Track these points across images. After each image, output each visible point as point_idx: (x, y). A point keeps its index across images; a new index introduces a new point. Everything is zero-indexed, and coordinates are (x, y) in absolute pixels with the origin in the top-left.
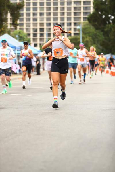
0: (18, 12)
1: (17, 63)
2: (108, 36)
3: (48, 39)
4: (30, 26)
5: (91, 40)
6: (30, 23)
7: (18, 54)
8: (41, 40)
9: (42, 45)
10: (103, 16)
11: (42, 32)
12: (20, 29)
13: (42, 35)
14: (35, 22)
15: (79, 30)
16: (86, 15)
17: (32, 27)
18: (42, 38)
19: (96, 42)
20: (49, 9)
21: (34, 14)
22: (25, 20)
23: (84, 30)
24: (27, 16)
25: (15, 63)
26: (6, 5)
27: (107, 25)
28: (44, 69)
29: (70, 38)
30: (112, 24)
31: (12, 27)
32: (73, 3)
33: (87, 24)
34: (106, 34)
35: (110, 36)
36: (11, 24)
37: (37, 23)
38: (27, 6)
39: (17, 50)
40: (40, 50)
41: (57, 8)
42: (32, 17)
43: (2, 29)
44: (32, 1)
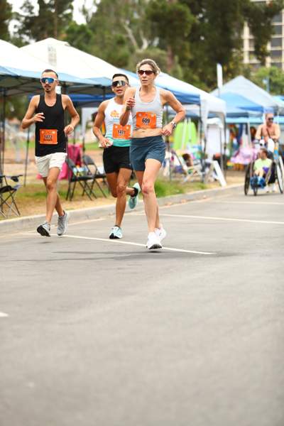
0: (269, 23)
12: (272, 64)
26: (239, 8)
31: (255, 61)
36: (250, 53)
43: (231, 65)
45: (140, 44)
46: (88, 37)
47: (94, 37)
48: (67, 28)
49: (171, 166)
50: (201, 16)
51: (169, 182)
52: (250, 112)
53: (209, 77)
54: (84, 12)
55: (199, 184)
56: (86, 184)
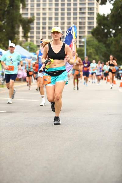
0: (29, 26)
2: (109, 48)
5: (95, 51)
6: (39, 36)
10: (105, 30)
12: (31, 41)
14: (44, 35)
15: (83, 42)
16: (90, 29)
19: (99, 53)
20: (57, 23)
21: (44, 28)
22: (35, 33)
23: (88, 42)
26: (18, 20)
27: (109, 38)
30: (113, 37)
31: (24, 39)
32: (78, 19)
33: (91, 37)
34: (108, 46)
35: (111, 48)
36: (22, 36)
37: (46, 36)
38: (37, 20)
41: (64, 23)
42: (41, 30)
43: (15, 41)
44: (41, 16)
50: (4, 22)
53: (6, 45)
55: (2, 85)
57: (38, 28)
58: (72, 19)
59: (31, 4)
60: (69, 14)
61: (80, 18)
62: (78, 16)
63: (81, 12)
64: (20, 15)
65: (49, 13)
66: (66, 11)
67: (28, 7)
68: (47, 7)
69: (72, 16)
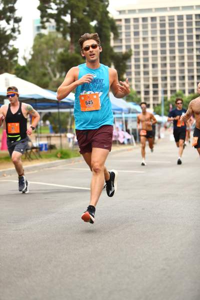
0: (125, 63)
1: (125, 129)
3: (164, 97)
4: (139, 81)
6: (140, 78)
7: (127, 119)
8: (154, 99)
9: (156, 106)
11: (156, 89)
13: (155, 92)
14: (147, 76)
17: (142, 82)
18: (156, 96)
20: (164, 58)
21: (145, 66)
22: (133, 74)
24: (135, 68)
25: (123, 130)
26: (108, 56)
28: (159, 137)
29: (192, 95)
32: (195, 50)
37: (149, 78)
38: (135, 55)
39: (125, 113)
40: (154, 112)
41: (174, 58)
42: (142, 69)
44: (142, 49)
45: (55, 76)
46: (27, 72)
47: (30, 72)
48: (15, 67)
49: (73, 142)
51: (73, 150)
52: (116, 111)
54: (25, 59)
56: (27, 152)
57: (138, 67)
58: (186, 51)
59: (126, 32)
60: (181, 44)
61: (197, 49)
62: (195, 46)
63: (198, 41)
64: (111, 49)
65: (152, 44)
66: (177, 41)
67: (121, 36)
68: (150, 35)
69: (186, 47)
